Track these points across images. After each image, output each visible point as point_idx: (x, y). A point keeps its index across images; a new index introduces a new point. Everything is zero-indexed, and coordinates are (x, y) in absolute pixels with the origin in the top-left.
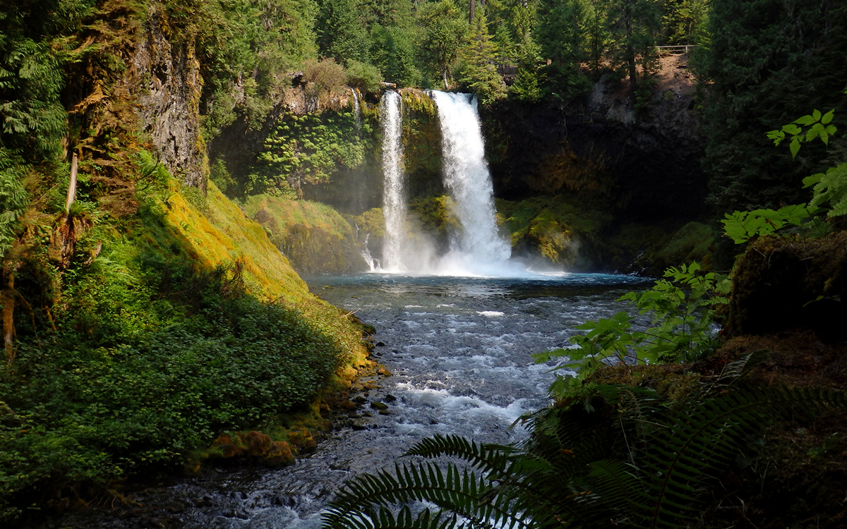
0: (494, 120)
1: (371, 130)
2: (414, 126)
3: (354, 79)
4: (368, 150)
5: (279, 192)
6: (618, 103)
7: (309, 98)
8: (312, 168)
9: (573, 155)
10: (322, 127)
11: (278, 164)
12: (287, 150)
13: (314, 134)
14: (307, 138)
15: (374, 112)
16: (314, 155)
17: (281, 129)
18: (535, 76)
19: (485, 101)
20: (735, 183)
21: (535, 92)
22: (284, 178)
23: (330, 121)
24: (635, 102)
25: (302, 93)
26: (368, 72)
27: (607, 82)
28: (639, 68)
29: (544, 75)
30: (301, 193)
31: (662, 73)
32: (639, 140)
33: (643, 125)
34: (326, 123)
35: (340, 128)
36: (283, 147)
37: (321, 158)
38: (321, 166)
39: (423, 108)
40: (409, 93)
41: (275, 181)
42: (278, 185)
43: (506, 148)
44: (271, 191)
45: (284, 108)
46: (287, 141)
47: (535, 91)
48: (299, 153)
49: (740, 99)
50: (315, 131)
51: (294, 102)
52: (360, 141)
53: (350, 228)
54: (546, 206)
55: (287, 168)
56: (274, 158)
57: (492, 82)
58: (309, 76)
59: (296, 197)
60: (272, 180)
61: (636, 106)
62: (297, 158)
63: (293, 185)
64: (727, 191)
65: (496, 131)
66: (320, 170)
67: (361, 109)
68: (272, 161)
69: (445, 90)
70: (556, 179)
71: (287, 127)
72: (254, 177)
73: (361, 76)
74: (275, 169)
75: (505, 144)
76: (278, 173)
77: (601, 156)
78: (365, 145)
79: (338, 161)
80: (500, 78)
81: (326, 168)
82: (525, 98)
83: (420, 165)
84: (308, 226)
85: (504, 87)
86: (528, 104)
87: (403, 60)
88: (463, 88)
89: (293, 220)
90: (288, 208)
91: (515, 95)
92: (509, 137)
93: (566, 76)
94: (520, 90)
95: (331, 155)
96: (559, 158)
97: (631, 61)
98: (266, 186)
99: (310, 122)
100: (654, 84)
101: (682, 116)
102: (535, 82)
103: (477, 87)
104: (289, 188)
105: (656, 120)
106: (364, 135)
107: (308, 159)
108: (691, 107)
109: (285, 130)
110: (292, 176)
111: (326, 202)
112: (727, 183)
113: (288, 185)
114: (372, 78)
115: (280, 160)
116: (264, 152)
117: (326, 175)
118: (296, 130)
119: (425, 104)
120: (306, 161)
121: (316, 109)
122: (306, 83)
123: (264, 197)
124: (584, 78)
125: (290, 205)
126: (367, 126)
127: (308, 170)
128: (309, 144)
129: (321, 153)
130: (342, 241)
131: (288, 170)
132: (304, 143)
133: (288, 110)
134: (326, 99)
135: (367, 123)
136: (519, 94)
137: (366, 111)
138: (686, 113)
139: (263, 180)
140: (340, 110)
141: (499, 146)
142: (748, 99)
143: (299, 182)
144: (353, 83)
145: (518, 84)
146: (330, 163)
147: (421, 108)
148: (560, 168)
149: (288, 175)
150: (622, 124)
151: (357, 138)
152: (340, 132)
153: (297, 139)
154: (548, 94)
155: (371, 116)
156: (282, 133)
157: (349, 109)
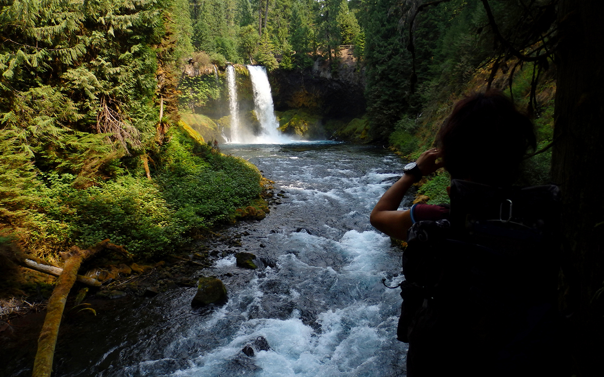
0: (274, 77)
1: (223, 83)
2: (240, 81)
4: (222, 91)
5: (185, 111)
6: (325, 70)
7: (195, 69)
9: (306, 92)
10: (202, 82)
11: (184, 98)
12: (187, 92)
13: (198, 85)
14: (196, 87)
15: (223, 75)
16: (199, 94)
17: (184, 83)
18: (290, 59)
19: (270, 70)
22: (186, 104)
23: (205, 79)
24: (332, 69)
25: (192, 67)
26: (220, 58)
27: (320, 61)
28: (333, 55)
29: (294, 58)
30: (194, 111)
31: (342, 57)
32: (333, 85)
33: (335, 79)
34: (203, 80)
35: (209, 82)
36: (185, 91)
37: (202, 95)
38: (202, 99)
40: (238, 67)
41: (183, 106)
42: (184, 108)
43: (278, 89)
44: (181, 110)
45: (185, 74)
46: (187, 88)
47: (290, 65)
48: (193, 94)
51: (190, 71)
52: (218, 88)
53: (216, 125)
54: (296, 113)
55: (187, 100)
56: (182, 96)
57: (272, 61)
58: (195, 59)
59: (192, 112)
60: (181, 105)
61: (332, 71)
62: (191, 96)
63: (190, 107)
65: (274, 83)
66: (201, 101)
69: (251, 65)
70: (300, 102)
71: (187, 82)
73: (217, 59)
74: (182, 101)
75: (278, 87)
76: (184, 102)
77: (318, 92)
78: (220, 89)
79: (208, 97)
80: (276, 59)
81: (204, 100)
82: (286, 68)
83: (243, 97)
84: (199, 125)
85: (277, 63)
86: (287, 71)
87: (228, 52)
88: (259, 64)
89: (192, 122)
91: (282, 67)
92: (280, 85)
93: (303, 59)
94: (284, 65)
95: (206, 94)
96: (300, 93)
97: (330, 52)
99: (197, 80)
100: (339, 62)
101: (351, 75)
102: (290, 61)
103: (266, 63)
104: (189, 109)
105: (340, 77)
106: (220, 85)
107: (196, 96)
108: (354, 71)
109: (186, 84)
110: (190, 104)
111: (205, 114)
113: (188, 107)
114: (222, 60)
115: (184, 96)
117: (204, 103)
118: (191, 83)
119: (245, 71)
121: (199, 74)
122: (194, 63)
124: (311, 59)
125: (190, 116)
126: (221, 81)
127: (197, 101)
128: (196, 89)
129: (201, 93)
130: (213, 130)
132: (194, 89)
133: (187, 75)
134: (203, 69)
137: (220, 74)
140: (209, 74)
141: (276, 89)
142: (384, 68)
143: (193, 106)
144: (214, 62)
145: (283, 62)
146: (206, 97)
147: (243, 73)
148: (301, 97)
149: (188, 103)
150: (326, 79)
151: (217, 86)
152: (209, 84)
153: (191, 87)
154: (296, 66)
155: (222, 77)
157: (213, 74)
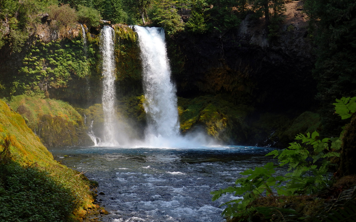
0: (176, 45)
1: (94, 52)
2: (122, 49)
3: (83, 18)
4: (92, 65)
5: (33, 94)
6: (257, 33)
7: (52, 30)
8: (55, 77)
9: (227, 68)
10: (61, 50)
11: (32, 75)
12: (38, 65)
13: (56, 54)
14: (52, 57)
15: (96, 40)
16: (56, 69)
17: (34, 52)
18: (203, 16)
19: (169, 32)
20: (335, 86)
21: (202, 27)
22: (36, 84)
23: (67, 46)
24: (269, 33)
25: (48, 28)
26: (92, 14)
27: (250, 20)
28: (271, 10)
29: (208, 15)
30: (48, 94)
31: (286, 13)
32: (271, 58)
33: (274, 48)
34: (64, 47)
35: (74, 51)
36: (35, 64)
37: (61, 71)
38: (61, 76)
39: (129, 37)
40: (119, 27)
41: (30, 86)
42: (32, 89)
43: (183, 63)
44: (28, 93)
45: (36, 38)
46: (38, 60)
47: (202, 25)
48: (46, 68)
49: (338, 31)
50: (57, 53)
51: (43, 34)
52: (87, 59)
53: (80, 117)
54: (210, 102)
55: (38, 77)
56: (29, 71)
57: (174, 20)
58: (52, 16)
59: (44, 97)
60: (28, 86)
61: (269, 35)
62: (45, 71)
63: (42, 89)
64: (329, 91)
65: (177, 53)
66: (60, 79)
67: (87, 38)
68: (28, 73)
69: (143, 25)
70: (217, 84)
71: (38, 50)
72: (16, 83)
73: (87, 16)
74: (30, 78)
75: (183, 61)
76: (32, 81)
77: (246, 68)
78: (90, 62)
79: (72, 73)
80: (179, 17)
81: (64, 77)
82: (196, 30)
83: (127, 75)
84: (53, 116)
85: (182, 23)
86: (198, 35)
87: (115, 5)
88: (154, 24)
89: (43, 112)
90: (39, 104)
91: (189, 28)
92: (186, 56)
93: (223, 16)
94: (192, 25)
95: (67, 69)
96: (219, 70)
97: (266, 5)
98: (24, 90)
99: (54, 47)
100: (281, 21)
101: (300, 42)
102: (203, 20)
103: (164, 23)
104: (40, 91)
105: (282, 44)
106: (90, 55)
107: (52, 71)
108: (305, 36)
109: (37, 52)
110: (41, 83)
111: (65, 100)
112: (330, 86)
113: (39, 89)
114: (94, 17)
115: (33, 72)
116: (23, 67)
117: (64, 82)
118: (44, 52)
119: (130, 34)
120: (50, 73)
121: (57, 38)
122: (51, 21)
123: (23, 97)
124: (235, 17)
125: (40, 102)
126: (92, 49)
127: (52, 78)
128: (53, 61)
129: (61, 68)
130: (76, 126)
131: (39, 79)
132: (50, 61)
133: (39, 39)
134: (65, 31)
135: (92, 47)
136: (192, 28)
137: (91, 39)
138: (302, 40)
139: (22, 85)
140: (73, 39)
141: (179, 62)
142: (343, 30)
143: (46, 87)
144: (82, 21)
145: (192, 21)
146: (67, 74)
147: (127, 37)
148: (219, 76)
149: (39, 82)
150: (260, 47)
151: (85, 57)
152: (73, 54)
153: (45, 58)
154: (211, 28)
155: (94, 43)
156: (35, 54)
157: (79, 38)
